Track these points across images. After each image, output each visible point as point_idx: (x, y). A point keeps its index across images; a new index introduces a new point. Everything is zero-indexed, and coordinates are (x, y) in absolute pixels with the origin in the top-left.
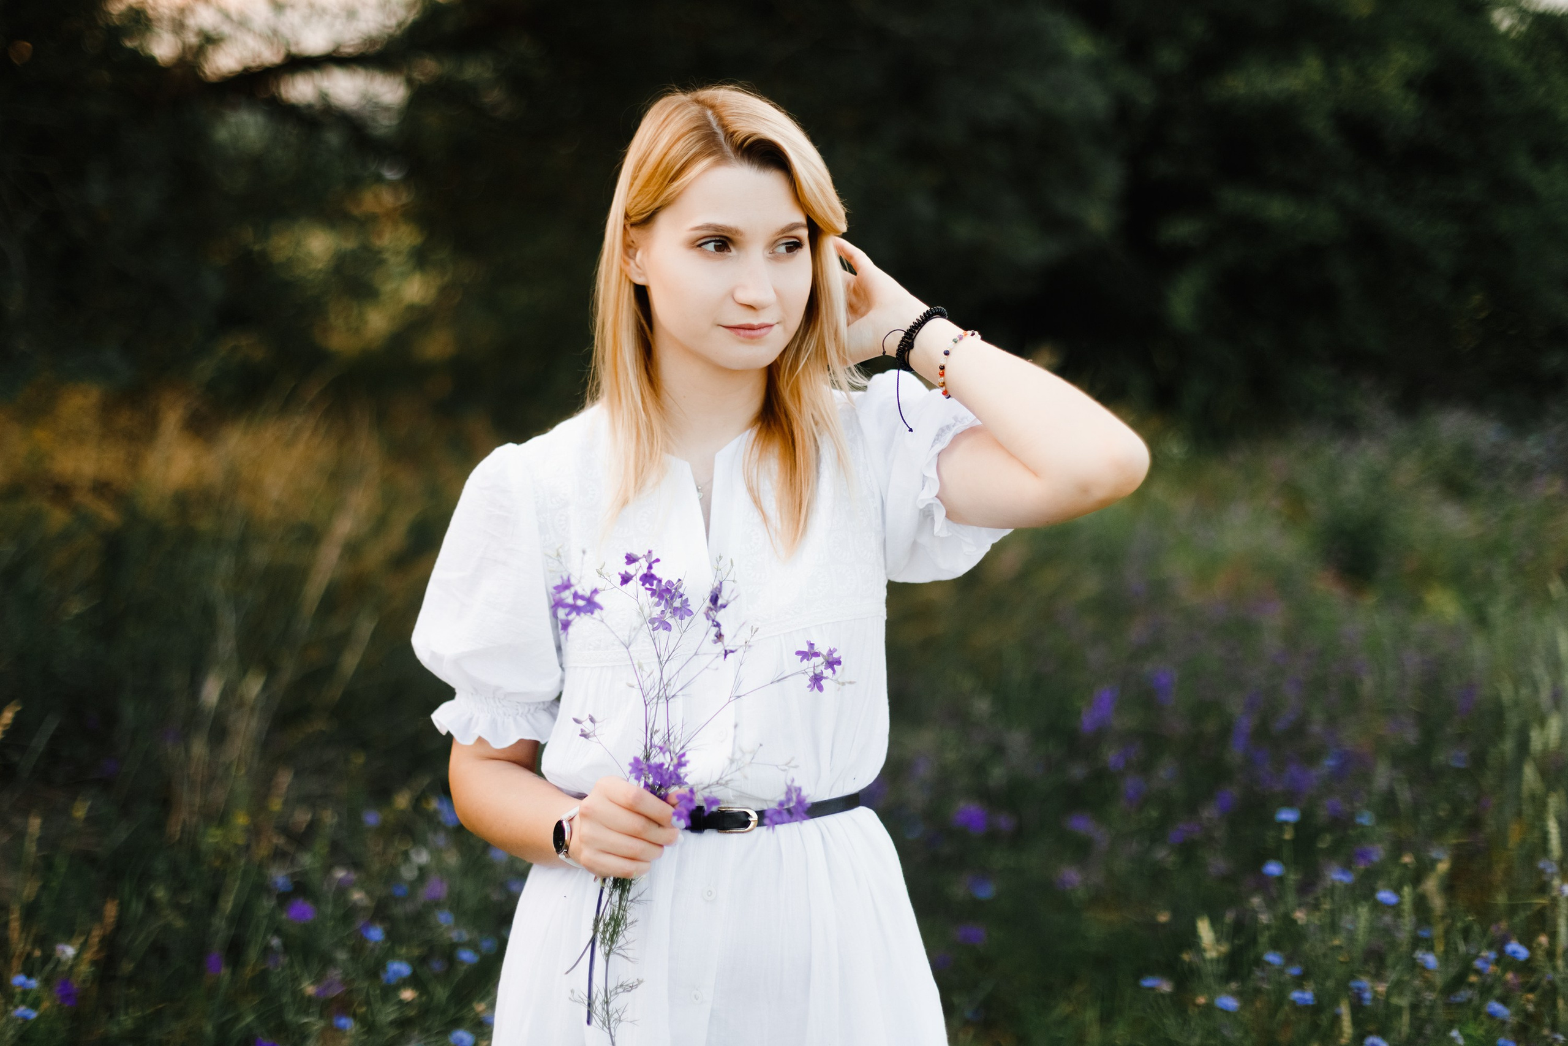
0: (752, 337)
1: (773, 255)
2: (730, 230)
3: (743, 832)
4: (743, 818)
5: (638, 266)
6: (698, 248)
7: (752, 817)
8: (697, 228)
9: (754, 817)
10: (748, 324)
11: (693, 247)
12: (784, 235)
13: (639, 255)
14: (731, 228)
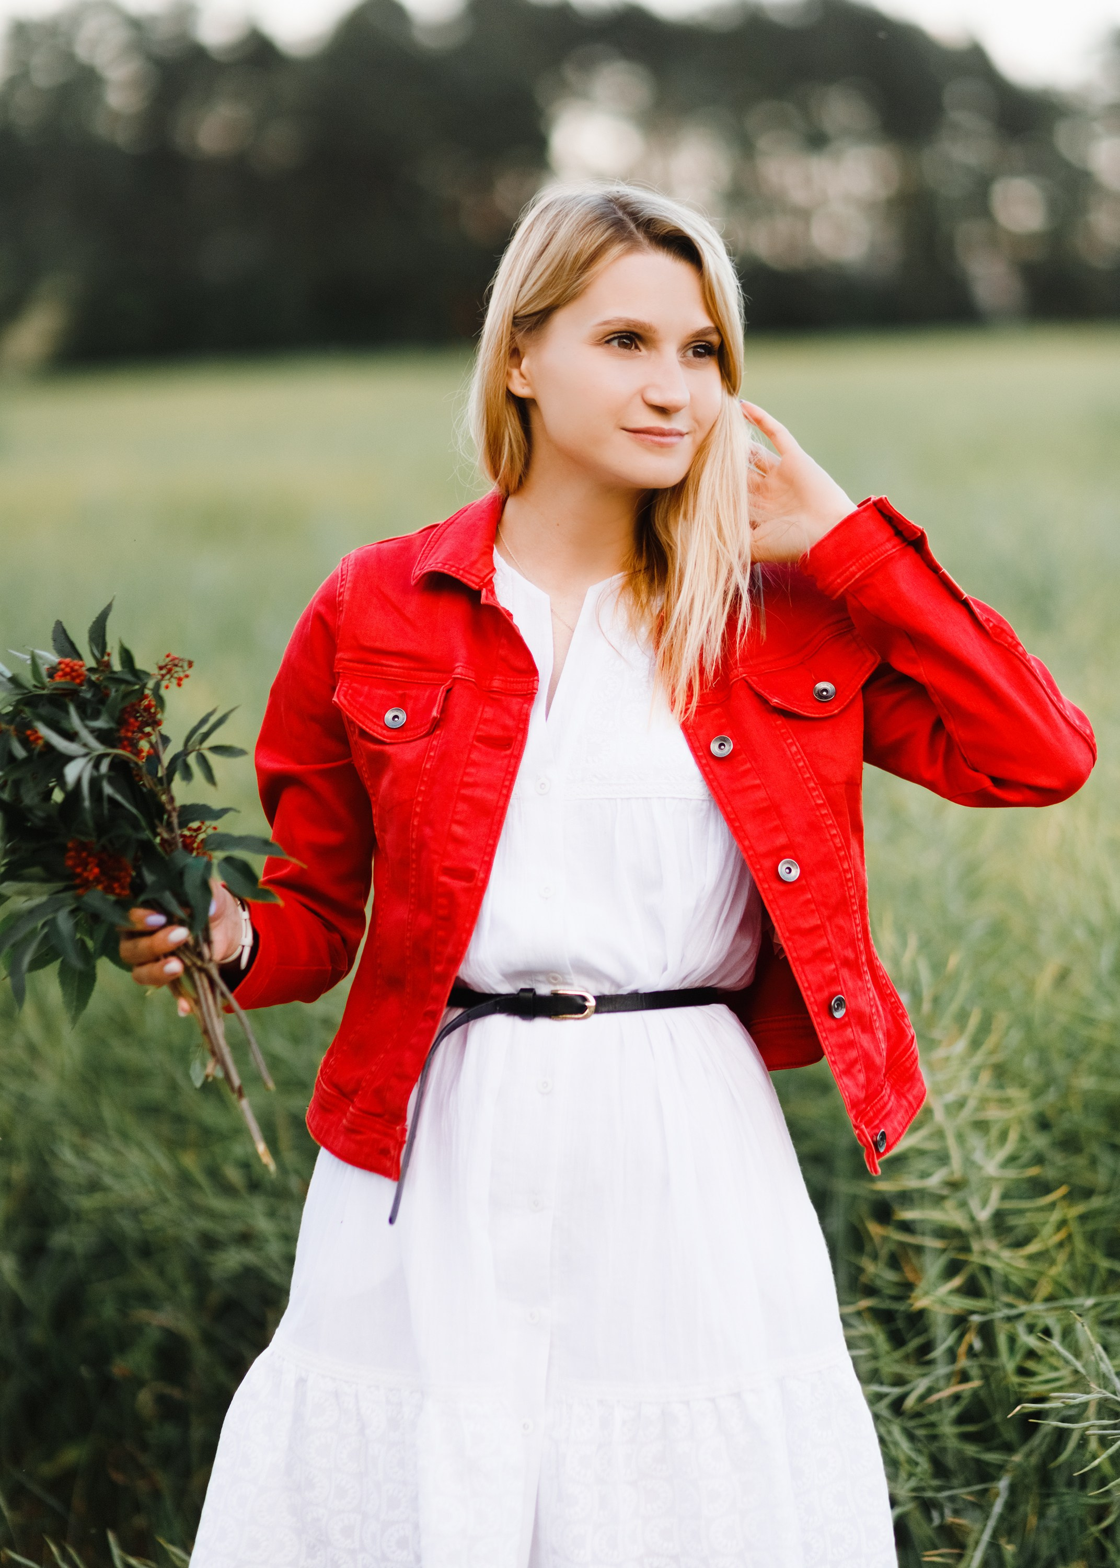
0: (662, 445)
1: (685, 359)
2: (642, 326)
3: (578, 1019)
4: (580, 1001)
5: (522, 375)
6: (606, 345)
7: (589, 1002)
8: (606, 323)
9: (592, 1003)
10: (658, 428)
11: (600, 344)
12: (698, 339)
13: (525, 363)
14: (644, 323)
